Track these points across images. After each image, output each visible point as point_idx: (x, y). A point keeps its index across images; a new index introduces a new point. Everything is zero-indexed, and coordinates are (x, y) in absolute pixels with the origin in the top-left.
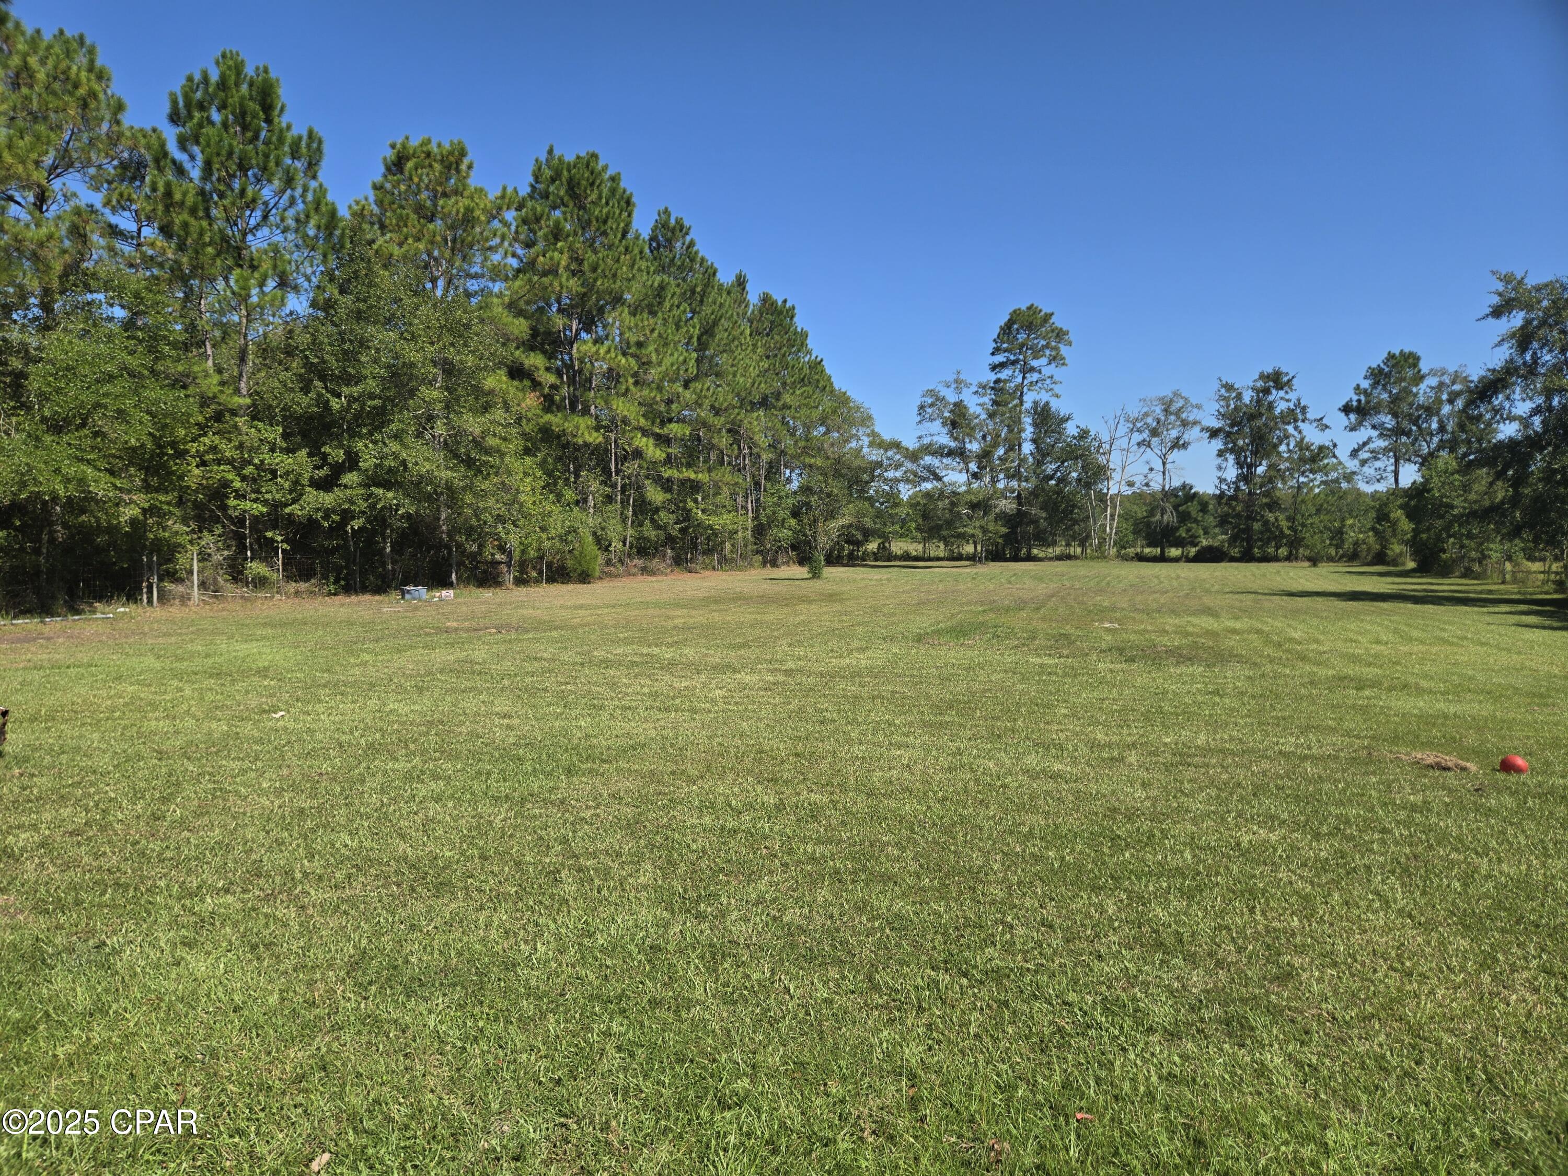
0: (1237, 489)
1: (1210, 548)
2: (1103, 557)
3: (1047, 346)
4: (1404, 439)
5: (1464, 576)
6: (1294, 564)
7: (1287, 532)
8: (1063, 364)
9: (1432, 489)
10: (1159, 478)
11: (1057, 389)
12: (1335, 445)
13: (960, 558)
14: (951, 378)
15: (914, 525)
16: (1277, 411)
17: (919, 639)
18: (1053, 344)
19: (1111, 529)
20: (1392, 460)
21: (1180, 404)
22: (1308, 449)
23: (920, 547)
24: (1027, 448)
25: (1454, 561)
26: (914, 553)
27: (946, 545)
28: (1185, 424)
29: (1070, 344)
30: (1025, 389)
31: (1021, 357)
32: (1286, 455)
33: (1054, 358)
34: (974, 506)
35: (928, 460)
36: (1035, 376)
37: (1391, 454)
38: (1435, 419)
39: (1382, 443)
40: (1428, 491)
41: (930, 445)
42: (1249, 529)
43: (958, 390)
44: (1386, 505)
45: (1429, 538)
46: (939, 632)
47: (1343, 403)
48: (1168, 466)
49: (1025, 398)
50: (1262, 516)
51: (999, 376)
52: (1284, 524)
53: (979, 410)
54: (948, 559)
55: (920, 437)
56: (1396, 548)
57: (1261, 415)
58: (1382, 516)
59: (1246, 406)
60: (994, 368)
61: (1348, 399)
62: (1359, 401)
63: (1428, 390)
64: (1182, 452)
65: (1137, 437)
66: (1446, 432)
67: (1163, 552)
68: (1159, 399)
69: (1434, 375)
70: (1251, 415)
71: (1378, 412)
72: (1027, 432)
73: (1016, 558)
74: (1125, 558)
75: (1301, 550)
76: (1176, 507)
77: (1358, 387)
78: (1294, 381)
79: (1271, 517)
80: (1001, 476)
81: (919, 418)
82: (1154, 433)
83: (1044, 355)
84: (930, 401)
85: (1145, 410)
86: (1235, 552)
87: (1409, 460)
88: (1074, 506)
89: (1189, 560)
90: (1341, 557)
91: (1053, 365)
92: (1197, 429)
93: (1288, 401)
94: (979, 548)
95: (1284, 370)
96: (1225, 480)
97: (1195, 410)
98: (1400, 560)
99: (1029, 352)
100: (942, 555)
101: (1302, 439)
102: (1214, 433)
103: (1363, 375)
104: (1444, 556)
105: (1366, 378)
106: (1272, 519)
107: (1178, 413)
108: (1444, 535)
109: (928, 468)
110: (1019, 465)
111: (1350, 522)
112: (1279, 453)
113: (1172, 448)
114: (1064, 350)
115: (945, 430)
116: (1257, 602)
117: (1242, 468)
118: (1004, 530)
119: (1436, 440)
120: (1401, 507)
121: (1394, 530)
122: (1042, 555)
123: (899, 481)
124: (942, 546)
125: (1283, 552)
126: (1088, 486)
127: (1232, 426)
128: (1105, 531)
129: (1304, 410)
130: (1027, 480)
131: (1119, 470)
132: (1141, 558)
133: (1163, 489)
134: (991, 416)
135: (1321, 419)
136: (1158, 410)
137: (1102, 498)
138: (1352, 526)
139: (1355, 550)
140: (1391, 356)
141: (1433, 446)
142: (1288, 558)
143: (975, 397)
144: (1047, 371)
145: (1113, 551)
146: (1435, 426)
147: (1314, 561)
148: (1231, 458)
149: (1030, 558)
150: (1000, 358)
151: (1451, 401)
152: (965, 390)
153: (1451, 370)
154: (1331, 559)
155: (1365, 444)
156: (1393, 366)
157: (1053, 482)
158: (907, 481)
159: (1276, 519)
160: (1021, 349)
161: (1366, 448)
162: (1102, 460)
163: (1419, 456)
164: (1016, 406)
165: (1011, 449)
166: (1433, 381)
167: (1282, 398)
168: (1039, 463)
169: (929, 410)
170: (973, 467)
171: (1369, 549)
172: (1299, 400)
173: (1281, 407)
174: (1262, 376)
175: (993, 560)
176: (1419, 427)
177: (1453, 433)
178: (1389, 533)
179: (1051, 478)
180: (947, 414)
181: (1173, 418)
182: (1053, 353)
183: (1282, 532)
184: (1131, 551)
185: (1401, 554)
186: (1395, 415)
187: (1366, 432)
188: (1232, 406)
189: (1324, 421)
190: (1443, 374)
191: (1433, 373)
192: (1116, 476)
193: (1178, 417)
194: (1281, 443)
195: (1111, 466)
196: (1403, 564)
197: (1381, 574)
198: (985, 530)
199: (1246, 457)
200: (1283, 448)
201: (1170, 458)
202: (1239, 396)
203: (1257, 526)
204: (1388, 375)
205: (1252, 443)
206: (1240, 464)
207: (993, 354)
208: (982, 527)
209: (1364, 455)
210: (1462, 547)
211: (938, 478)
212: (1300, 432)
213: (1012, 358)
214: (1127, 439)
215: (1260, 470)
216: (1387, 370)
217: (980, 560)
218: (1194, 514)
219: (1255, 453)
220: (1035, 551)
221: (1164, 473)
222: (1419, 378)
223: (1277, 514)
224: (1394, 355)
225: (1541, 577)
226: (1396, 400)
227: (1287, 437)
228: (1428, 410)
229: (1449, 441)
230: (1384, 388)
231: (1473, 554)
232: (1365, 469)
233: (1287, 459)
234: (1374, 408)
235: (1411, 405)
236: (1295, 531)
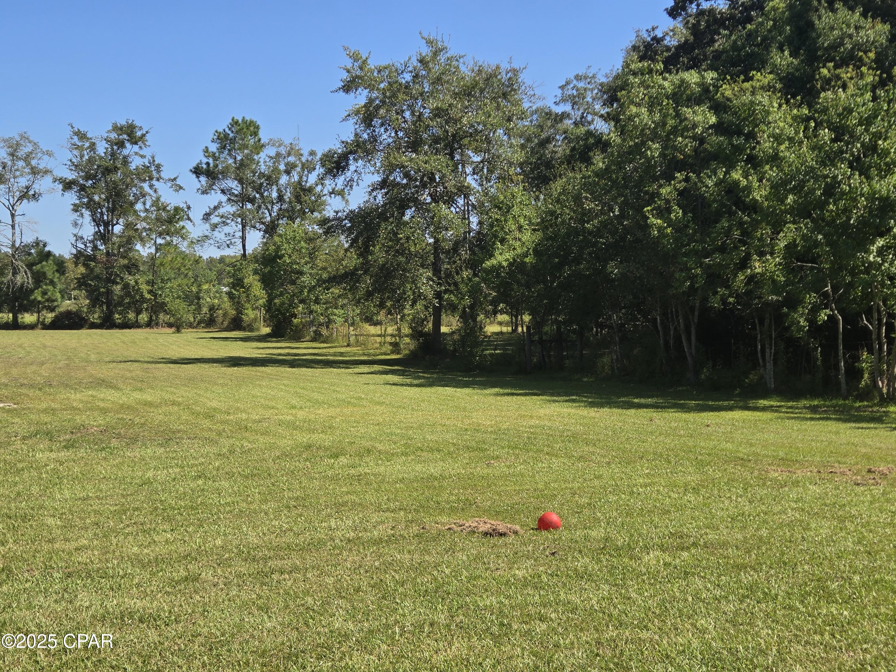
0: (95, 248)
1: (68, 314)
4: (249, 206)
5: (313, 340)
6: (155, 330)
7: (148, 296)
9: (283, 256)
10: (9, 233)
12: (189, 208)
16: (133, 166)
20: (240, 226)
21: (28, 149)
22: (164, 209)
25: (304, 326)
28: (35, 172)
32: (143, 215)
37: (239, 220)
38: (275, 188)
39: (229, 209)
40: (281, 257)
42: (109, 292)
44: (240, 270)
45: (283, 303)
47: (195, 165)
48: (17, 219)
50: (122, 279)
52: (144, 288)
56: (250, 314)
57: (116, 169)
58: (238, 283)
59: (101, 158)
61: (198, 161)
62: (208, 164)
63: (268, 160)
64: (32, 203)
66: (284, 202)
67: (15, 317)
69: (273, 145)
70: (106, 168)
71: (225, 177)
75: (161, 316)
76: (29, 266)
77: (206, 150)
78: (148, 137)
79: (130, 280)
86: (95, 317)
87: (255, 227)
89: (47, 327)
90: (199, 323)
92: (49, 179)
93: (143, 157)
95: (137, 123)
96: (82, 238)
97: (45, 157)
98: (255, 326)
101: (158, 199)
102: (68, 185)
104: (295, 321)
105: (213, 141)
106: (132, 283)
107: (26, 159)
108: (296, 301)
111: (205, 287)
112: (135, 211)
113: (21, 198)
117: (98, 225)
119: (276, 208)
120: (256, 272)
121: (248, 296)
125: (144, 317)
127: (87, 178)
129: (158, 167)
133: (14, 245)
135: (175, 179)
136: (3, 153)
138: (208, 291)
139: (211, 315)
140: (235, 123)
141: (274, 214)
142: (149, 325)
146: (275, 195)
147: (176, 327)
148: (87, 213)
151: (288, 172)
153: (287, 142)
154: (191, 326)
155: (216, 208)
156: (237, 132)
159: (136, 282)
161: (216, 213)
163: (263, 223)
166: (271, 151)
167: (136, 153)
171: (225, 315)
172: (153, 157)
173: (136, 163)
174: (116, 128)
176: (262, 195)
177: (290, 202)
178: (243, 299)
181: (21, 164)
183: (142, 296)
185: (255, 319)
186: (241, 181)
187: (216, 197)
188: (87, 157)
189: (178, 182)
190: (280, 146)
191: (272, 143)
193: (27, 163)
194: (137, 200)
196: (258, 329)
199: (102, 214)
200: (139, 206)
201: (19, 209)
202: (93, 147)
203: (117, 289)
204: (233, 141)
205: (107, 200)
206: (97, 222)
209: (215, 220)
210: (311, 312)
212: (155, 191)
215: (118, 229)
216: (231, 135)
218: (49, 275)
219: (112, 210)
221: (13, 227)
222: (259, 147)
223: (137, 276)
224: (237, 122)
225: (378, 339)
226: (242, 166)
227: (144, 195)
228: (269, 178)
229: (287, 210)
230: (230, 154)
231: (322, 319)
232: (216, 233)
233: (145, 219)
234: (222, 173)
235: (254, 172)
236: (155, 295)
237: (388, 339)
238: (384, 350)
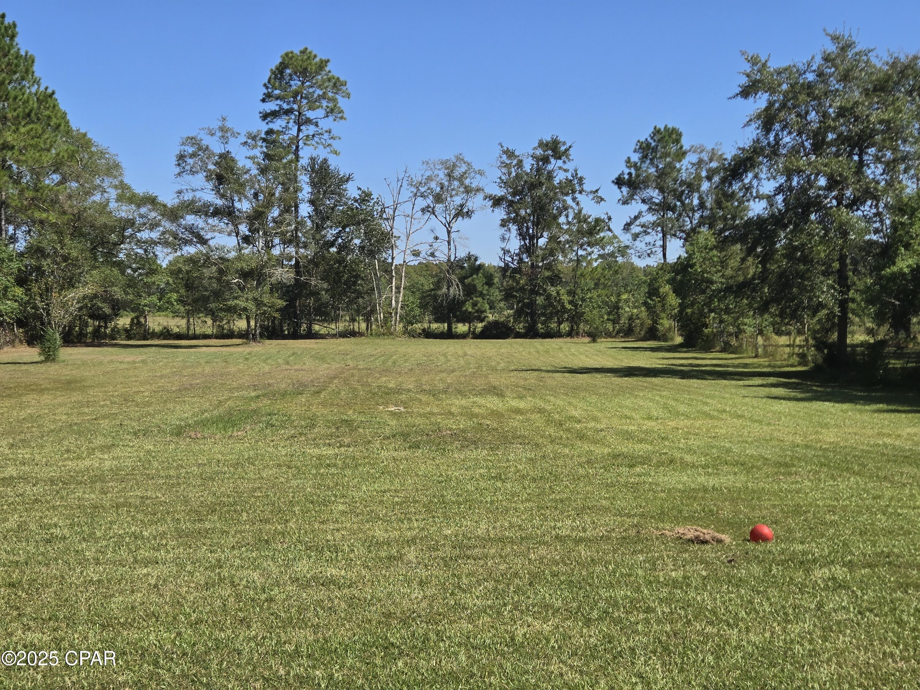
0: (521, 261)
1: (496, 324)
2: (390, 334)
3: (324, 96)
4: (670, 214)
5: (723, 350)
6: (575, 340)
7: (569, 306)
8: (342, 118)
9: (694, 264)
10: (444, 247)
11: (336, 144)
12: (610, 219)
13: (231, 335)
14: (215, 124)
15: (175, 296)
16: (556, 181)
17: (179, 432)
18: (330, 94)
19: (397, 302)
20: (661, 235)
21: (464, 168)
22: (585, 221)
23: (183, 322)
24: (305, 210)
25: (715, 335)
26: (176, 330)
27: (214, 321)
28: (468, 190)
29: (348, 96)
30: (301, 143)
31: (295, 107)
32: (565, 227)
33: (332, 111)
34: (246, 275)
35: (190, 219)
36: (310, 130)
37: (659, 229)
38: (696, 195)
39: (650, 218)
40: (692, 266)
41: (193, 202)
42: (532, 304)
43: (224, 139)
44: (656, 279)
45: (693, 313)
46: (204, 423)
47: (616, 176)
48: (453, 235)
49: (301, 153)
50: (545, 290)
51: (271, 126)
52: (565, 298)
53: (249, 164)
54: (217, 337)
55: (180, 192)
56: (666, 323)
57: (541, 184)
58: (653, 292)
59: (527, 174)
60: (265, 116)
61: (620, 172)
62: (630, 174)
63: (690, 166)
64: (466, 220)
65: (421, 203)
66: (706, 208)
67: (450, 327)
68: (442, 163)
69: (695, 152)
70: (532, 184)
71: (647, 187)
72: (304, 192)
73: (295, 336)
74: (412, 335)
75: (582, 326)
76: (462, 280)
77: (628, 161)
78: (571, 151)
79: (552, 290)
80: (277, 241)
81: (178, 170)
82: (438, 199)
83: (320, 107)
84: (191, 150)
85: (428, 173)
86: (520, 327)
87: (675, 235)
88: (357, 277)
89: (476, 336)
90: (618, 332)
91: (331, 118)
92: (480, 196)
93: (566, 171)
94: (252, 323)
95: (561, 139)
96: (509, 251)
97: (478, 176)
98: (670, 335)
99: (305, 101)
100: (209, 331)
101: (580, 211)
102: (497, 202)
103: (633, 149)
104: (706, 331)
105: (635, 151)
106: (554, 294)
107: (461, 179)
108: (706, 311)
109: (191, 229)
110: (296, 229)
111: (624, 297)
112: (559, 224)
113: (457, 216)
114: (342, 102)
115: (210, 186)
116: (541, 379)
117: (524, 239)
118: (281, 303)
119: (697, 215)
120: (668, 282)
121: (663, 306)
122: (323, 331)
123: (156, 243)
124: (209, 322)
125: (565, 327)
126: (372, 254)
127: (514, 194)
128: (391, 304)
129: (581, 180)
130: (305, 247)
131: (404, 238)
132: (428, 334)
133: (449, 260)
134: (263, 171)
135: (597, 191)
136: (442, 175)
137: (387, 268)
138: (627, 301)
139: (630, 325)
140: (657, 131)
141: (695, 222)
142: (570, 334)
143: (245, 148)
144: (326, 124)
145: (400, 327)
146: (696, 202)
147: (593, 336)
148: (514, 228)
149: (311, 335)
150: (272, 106)
151: (709, 178)
152: (232, 140)
153: (709, 148)
154: (609, 335)
155: (636, 218)
156: (659, 141)
157: (333, 250)
158: (166, 244)
159: (558, 293)
160: (295, 97)
161: (637, 223)
162: (386, 226)
163: (683, 231)
164: (291, 162)
165: (287, 210)
166: (692, 158)
167: (560, 168)
168: (319, 228)
169: (190, 161)
170: (244, 229)
171: (642, 324)
172: (576, 171)
173: (560, 177)
174: (542, 145)
175: (270, 338)
176: (683, 203)
177: (711, 209)
178: (658, 309)
179: (332, 244)
180: (211, 167)
181: (456, 183)
182: (331, 105)
183: (563, 306)
184: (418, 327)
185: (670, 328)
186: (662, 190)
187: (637, 207)
188: (514, 174)
189: (600, 194)
190: (702, 152)
191: (693, 149)
192: (401, 244)
193: (462, 184)
194: (560, 214)
195: (396, 233)
196: (672, 339)
197: (653, 350)
198: (259, 303)
199: (528, 228)
200: (562, 219)
201: (455, 226)
202: (520, 164)
203: (540, 300)
204: (655, 150)
205: (533, 213)
206: (522, 236)
207: (263, 101)
208: (255, 299)
209: (636, 229)
210: (721, 321)
211: (203, 241)
212: (578, 204)
213: (285, 106)
214: (410, 205)
215: (542, 242)
216: (653, 144)
217: (254, 339)
218: (479, 287)
219: (536, 224)
220: (316, 327)
221: (449, 243)
222: (681, 154)
223: (559, 288)
224: (660, 130)
225: (787, 350)
226: (662, 174)
227: (566, 208)
228: (690, 185)
229: (708, 217)
230: (652, 162)
231: (731, 329)
232: (637, 243)
233: (566, 231)
234: (643, 182)
235: (675, 180)
236: (576, 306)
237: (797, 350)
238: (791, 361)
